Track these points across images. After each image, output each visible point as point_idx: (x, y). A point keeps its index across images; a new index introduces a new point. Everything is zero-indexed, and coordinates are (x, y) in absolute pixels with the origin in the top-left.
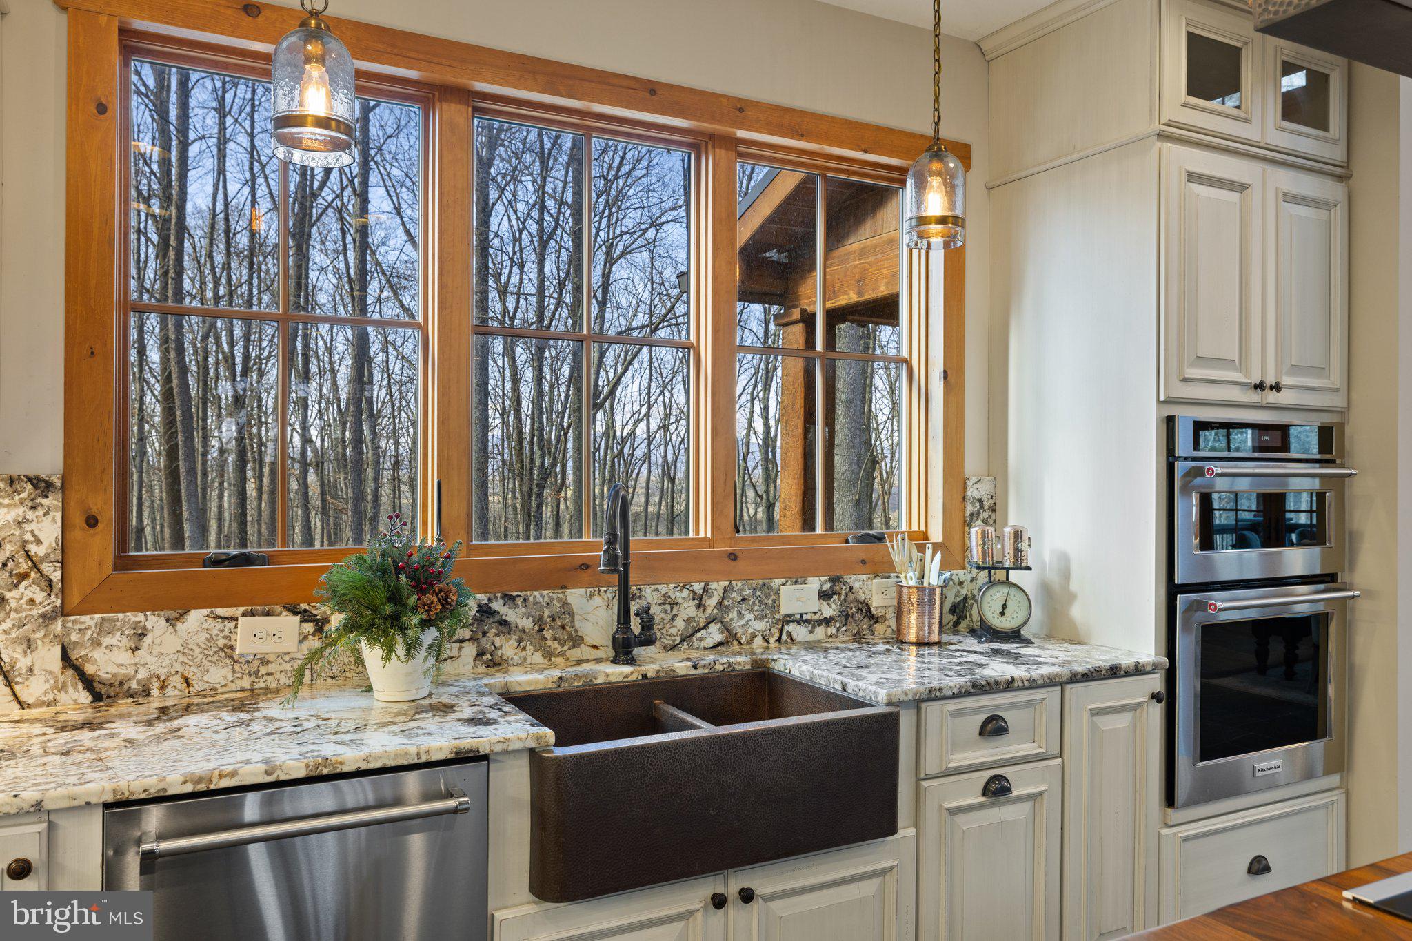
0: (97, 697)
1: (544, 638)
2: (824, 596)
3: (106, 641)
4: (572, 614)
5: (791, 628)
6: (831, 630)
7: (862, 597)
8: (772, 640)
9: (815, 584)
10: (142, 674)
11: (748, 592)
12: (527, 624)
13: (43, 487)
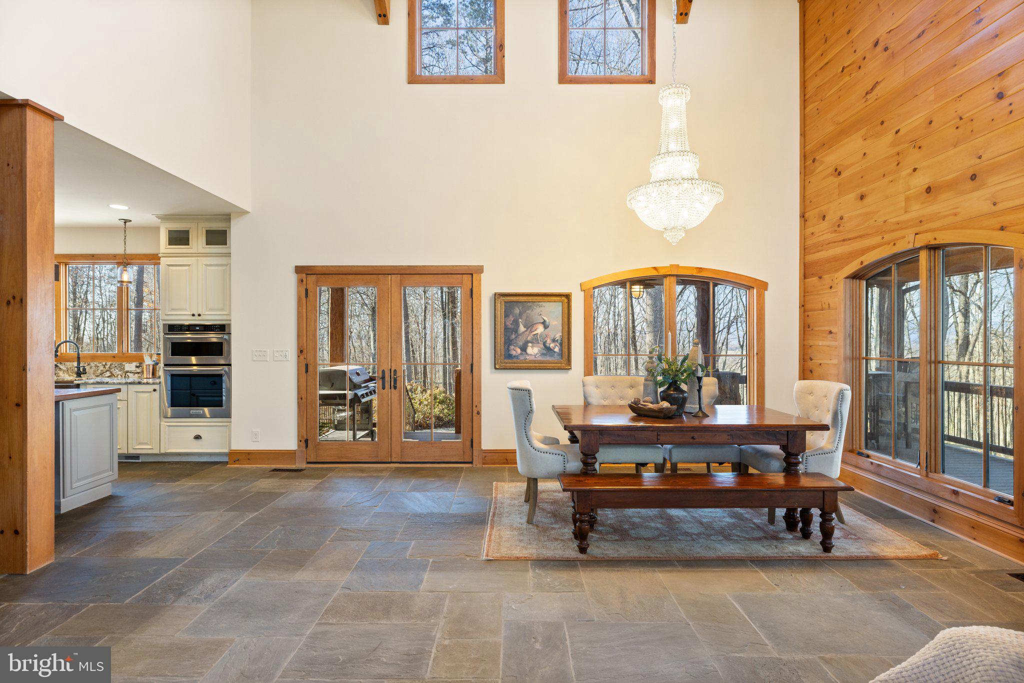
2: (137, 367)
5: (128, 374)
6: (139, 375)
8: (123, 376)
9: (134, 364)
11: (116, 365)
12: (65, 369)
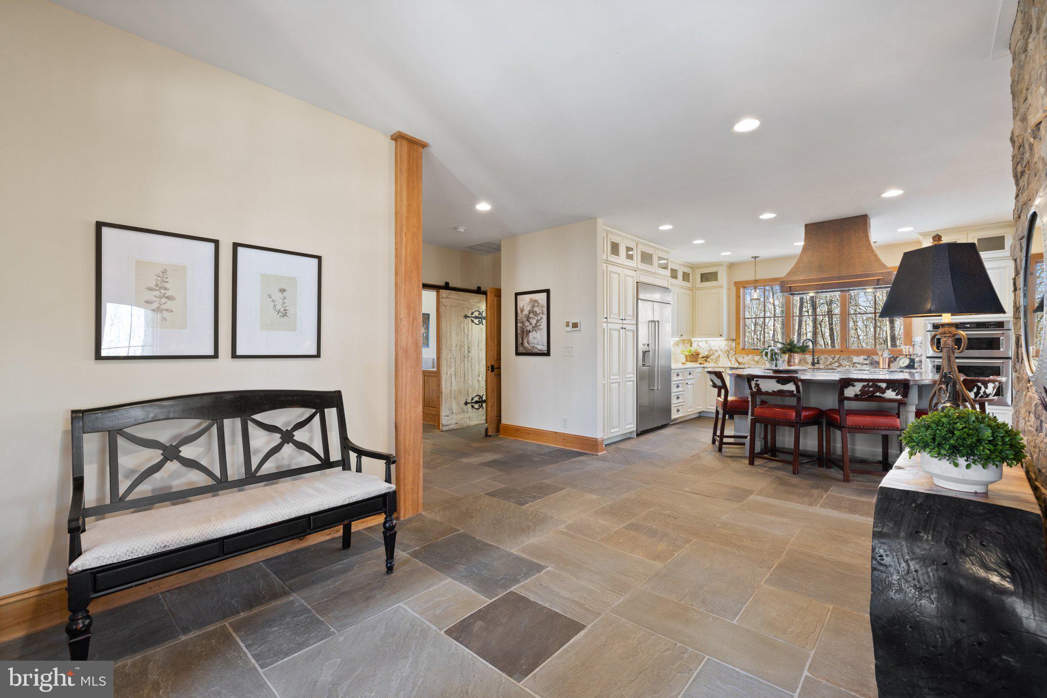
0: (739, 364)
2: (865, 359)
3: (740, 357)
10: (744, 362)
11: (844, 358)
13: (733, 340)
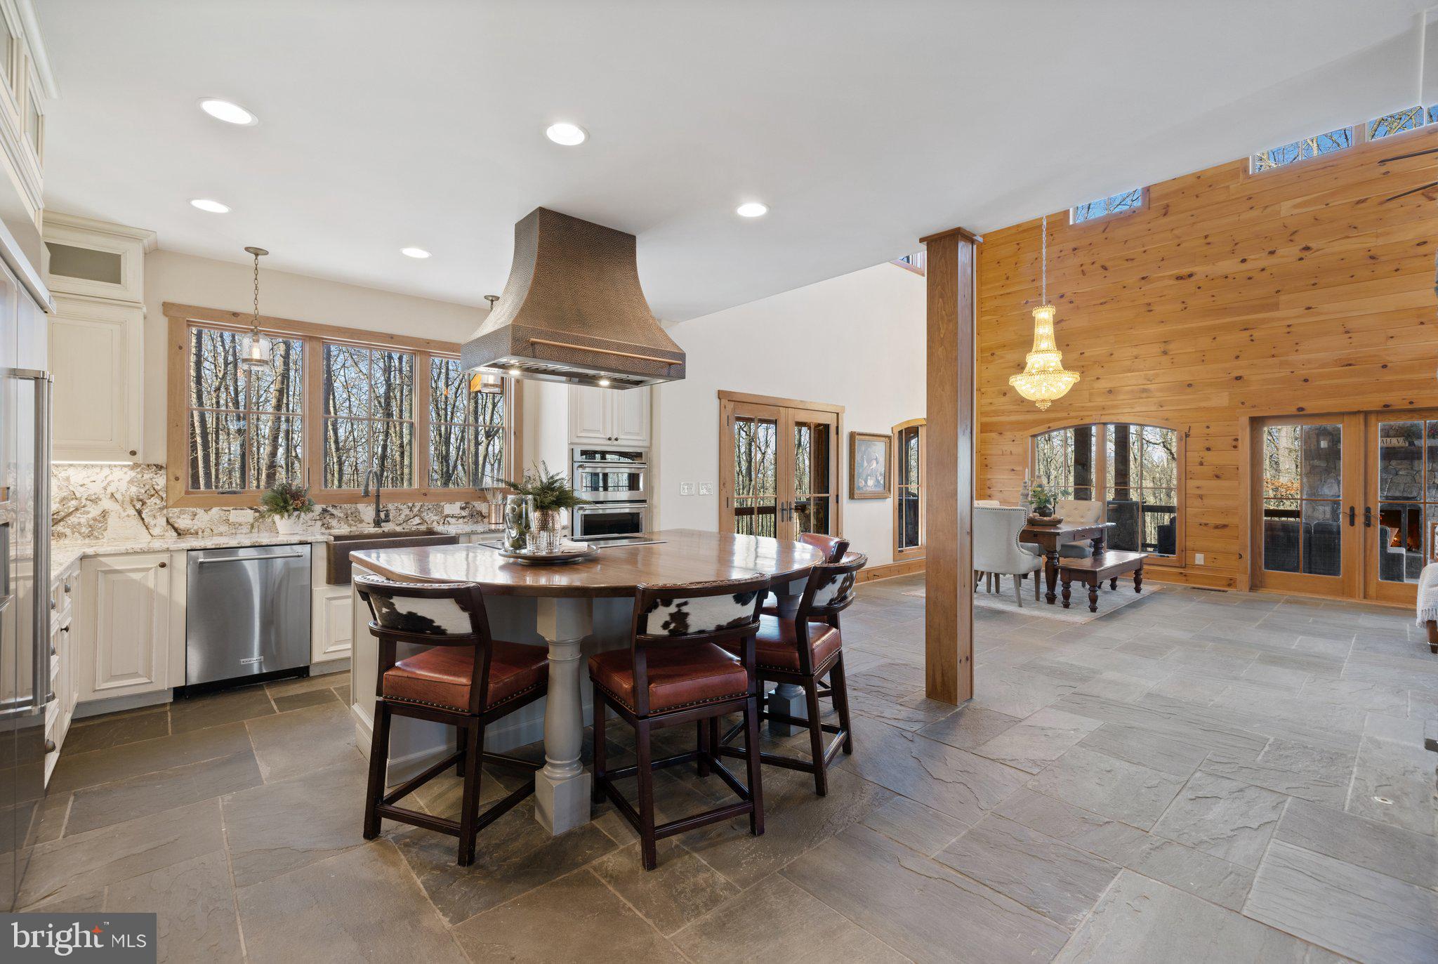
0: (179, 534)
1: (348, 520)
2: (462, 508)
3: (183, 516)
4: (359, 512)
5: (448, 519)
6: (466, 520)
7: (478, 509)
8: (441, 523)
9: (458, 504)
10: (195, 527)
11: (430, 507)
13: (159, 467)
